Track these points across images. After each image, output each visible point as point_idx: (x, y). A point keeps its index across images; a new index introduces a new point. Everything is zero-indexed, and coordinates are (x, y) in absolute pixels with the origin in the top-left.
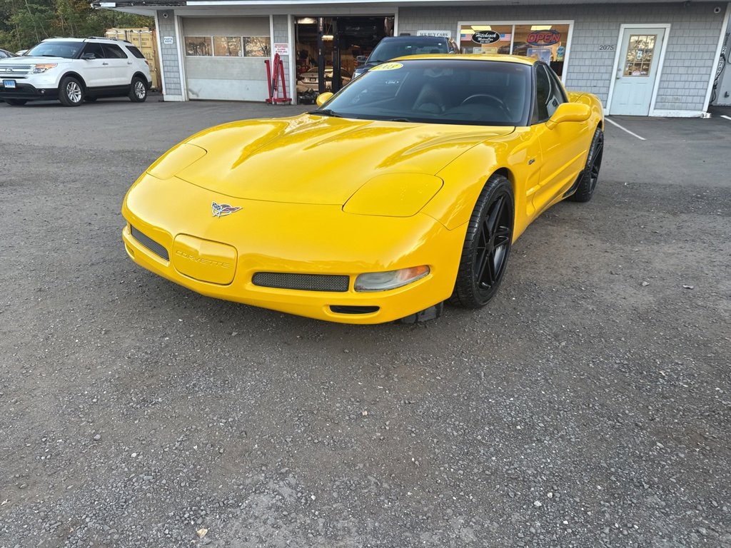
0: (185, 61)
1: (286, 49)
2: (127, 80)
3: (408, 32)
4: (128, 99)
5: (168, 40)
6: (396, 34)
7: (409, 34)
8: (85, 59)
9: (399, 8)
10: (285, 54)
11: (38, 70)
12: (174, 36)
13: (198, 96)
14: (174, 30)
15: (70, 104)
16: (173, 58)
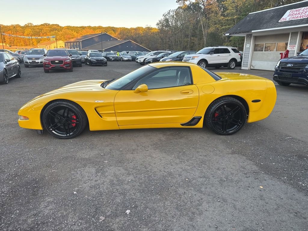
0: (253, 53)
1: (295, 48)
2: (227, 61)
4: (227, 68)
5: (248, 46)
8: (211, 54)
10: (293, 50)
11: (193, 58)
12: (250, 44)
13: (254, 68)
14: (251, 42)
16: (248, 52)
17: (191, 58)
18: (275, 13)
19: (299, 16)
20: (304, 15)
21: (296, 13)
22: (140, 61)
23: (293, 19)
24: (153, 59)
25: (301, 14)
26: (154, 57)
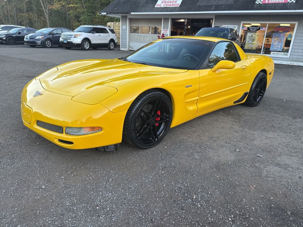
0: (129, 35)
1: (167, 32)
2: (107, 41)
3: (218, 26)
4: (107, 48)
5: (124, 27)
6: (213, 26)
7: (219, 27)
8: (92, 33)
9: (215, 15)
10: (166, 33)
11: (75, 37)
12: (126, 26)
13: (132, 49)
14: (127, 24)
15: (85, 49)
16: (125, 34)
17: (72, 36)
19: (171, 4)
20: (175, 4)
21: (167, 1)
23: (167, 6)
24: (6, 35)
26: (5, 32)
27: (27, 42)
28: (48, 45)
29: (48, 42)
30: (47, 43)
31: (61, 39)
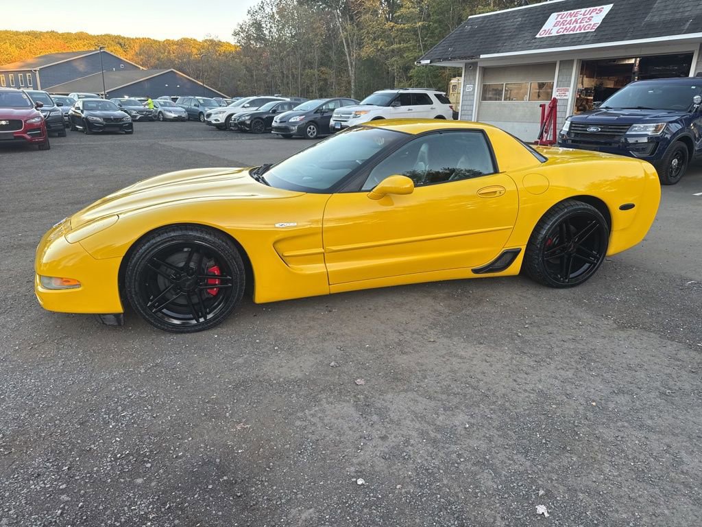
0: (480, 106)
1: (567, 93)
5: (469, 88)
6: (691, 74)
8: (393, 106)
9: (701, 44)
10: (564, 98)
11: (356, 116)
12: (474, 85)
14: (475, 80)
16: (469, 103)
17: (351, 114)
18: (524, 19)
19: (578, 25)
20: (586, 24)
21: (569, 19)
22: (216, 120)
23: (565, 33)
24: (252, 115)
25: (580, 23)
26: (253, 110)
27: (277, 129)
28: (311, 134)
29: (312, 127)
30: (308, 129)
31: (332, 122)
